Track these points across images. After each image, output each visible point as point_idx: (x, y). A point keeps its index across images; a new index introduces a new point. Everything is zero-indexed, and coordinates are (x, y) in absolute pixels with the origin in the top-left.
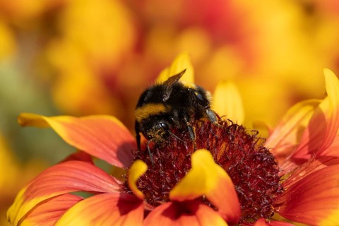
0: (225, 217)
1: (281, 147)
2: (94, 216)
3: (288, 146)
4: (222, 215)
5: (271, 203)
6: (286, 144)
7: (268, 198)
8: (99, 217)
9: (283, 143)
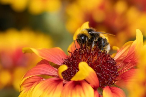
0: (93, 86)
1: (122, 57)
2: (45, 88)
3: (124, 57)
4: (91, 86)
5: (112, 80)
6: (123, 56)
7: (111, 78)
8: (46, 88)
9: (122, 55)
